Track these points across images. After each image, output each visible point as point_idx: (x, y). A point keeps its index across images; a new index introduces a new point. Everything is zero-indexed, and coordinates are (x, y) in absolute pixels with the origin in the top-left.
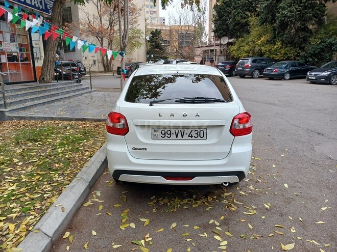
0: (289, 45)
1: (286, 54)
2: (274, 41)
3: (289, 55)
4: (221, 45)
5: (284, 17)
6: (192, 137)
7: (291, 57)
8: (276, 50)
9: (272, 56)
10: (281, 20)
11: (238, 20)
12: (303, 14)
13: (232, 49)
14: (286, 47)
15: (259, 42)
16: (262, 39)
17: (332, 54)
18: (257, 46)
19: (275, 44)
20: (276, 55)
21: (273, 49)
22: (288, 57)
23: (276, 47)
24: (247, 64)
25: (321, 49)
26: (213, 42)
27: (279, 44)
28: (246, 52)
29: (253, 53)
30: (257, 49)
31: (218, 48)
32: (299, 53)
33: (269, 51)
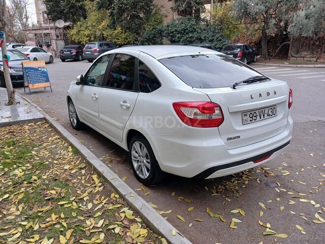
0: (127, 30)
1: (126, 38)
2: (114, 26)
3: (129, 40)
4: (57, 28)
5: (121, 4)
6: (269, 115)
7: (131, 41)
8: (117, 35)
9: (114, 41)
10: (118, 6)
11: (72, 3)
12: (136, 2)
13: (72, 33)
14: (125, 32)
15: (100, 27)
16: (103, 24)
17: (162, 39)
18: (97, 30)
19: (115, 29)
20: (118, 39)
21: (114, 34)
22: (128, 41)
23: (116, 31)
24: (95, 48)
25: (154, 34)
26: (43, 25)
27: (119, 29)
28: (87, 37)
29: (95, 38)
30: (98, 33)
31: (53, 32)
32: (136, 38)
33: (111, 35)
